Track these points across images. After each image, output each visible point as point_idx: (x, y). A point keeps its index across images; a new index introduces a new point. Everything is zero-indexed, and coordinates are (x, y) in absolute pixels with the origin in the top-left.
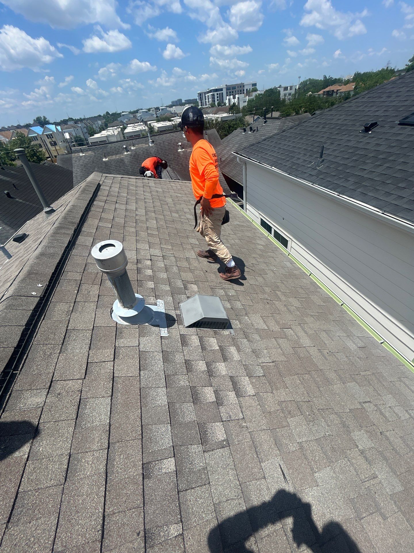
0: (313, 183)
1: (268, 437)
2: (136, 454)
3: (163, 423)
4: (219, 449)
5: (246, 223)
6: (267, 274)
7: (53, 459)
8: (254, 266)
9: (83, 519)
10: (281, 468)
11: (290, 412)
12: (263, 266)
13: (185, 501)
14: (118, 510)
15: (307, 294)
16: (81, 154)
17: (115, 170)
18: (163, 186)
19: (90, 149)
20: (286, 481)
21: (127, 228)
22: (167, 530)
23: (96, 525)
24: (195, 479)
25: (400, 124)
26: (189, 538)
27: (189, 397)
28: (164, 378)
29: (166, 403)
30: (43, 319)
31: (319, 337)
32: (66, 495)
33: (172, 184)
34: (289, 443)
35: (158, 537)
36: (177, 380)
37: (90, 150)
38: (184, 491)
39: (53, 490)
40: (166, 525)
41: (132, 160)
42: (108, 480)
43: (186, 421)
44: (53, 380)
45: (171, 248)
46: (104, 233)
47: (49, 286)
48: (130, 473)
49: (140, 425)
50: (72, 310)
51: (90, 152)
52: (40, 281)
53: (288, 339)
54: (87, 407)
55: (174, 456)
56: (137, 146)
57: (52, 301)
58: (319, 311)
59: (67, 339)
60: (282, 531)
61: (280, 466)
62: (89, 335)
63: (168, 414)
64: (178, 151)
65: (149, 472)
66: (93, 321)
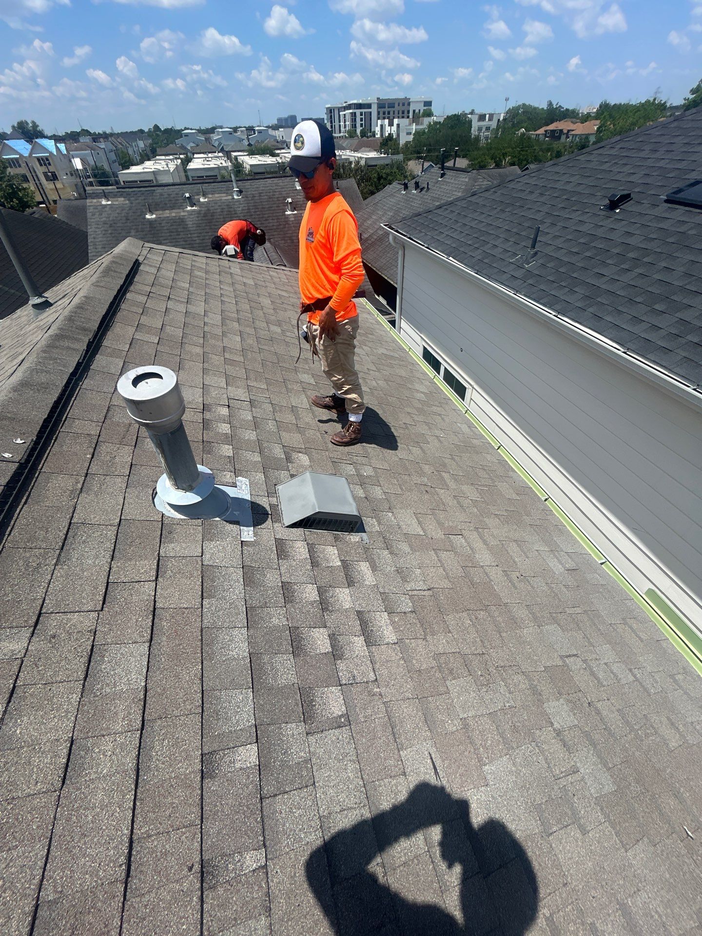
0: (517, 291)
1: (413, 710)
2: (192, 739)
3: (240, 687)
4: (333, 730)
5: (398, 353)
6: (428, 443)
7: (41, 748)
8: (407, 428)
9: (93, 847)
10: (431, 758)
11: (451, 672)
12: (423, 429)
13: (273, 814)
14: (156, 830)
15: (492, 479)
16: (104, 202)
17: (169, 238)
18: (257, 274)
19: (120, 193)
20: (438, 778)
21: (188, 348)
22: (239, 861)
23: (116, 855)
24: (290, 777)
25: (667, 201)
26: (277, 872)
27: (286, 645)
28: (245, 613)
29: (246, 654)
30: (25, 503)
31: (507, 551)
32: (63, 808)
33: (271, 273)
34: (447, 719)
35: (224, 871)
36: (266, 616)
37: (121, 196)
38: (270, 796)
39: (41, 799)
40: (238, 853)
41: (200, 222)
42: (139, 781)
43: (279, 684)
44: (42, 612)
45: (266, 388)
46: (143, 351)
47: (36, 443)
48: (179, 769)
49: (199, 691)
50: (81, 489)
51: (123, 199)
52: (21, 434)
53: (456, 553)
54: (106, 659)
55: (257, 742)
56: (210, 196)
57: (43, 470)
58: (509, 509)
59: (69, 541)
60: (428, 856)
61: (430, 755)
62: (111, 533)
63: (250, 672)
64: (286, 213)
65: (213, 767)
66: (120, 510)
